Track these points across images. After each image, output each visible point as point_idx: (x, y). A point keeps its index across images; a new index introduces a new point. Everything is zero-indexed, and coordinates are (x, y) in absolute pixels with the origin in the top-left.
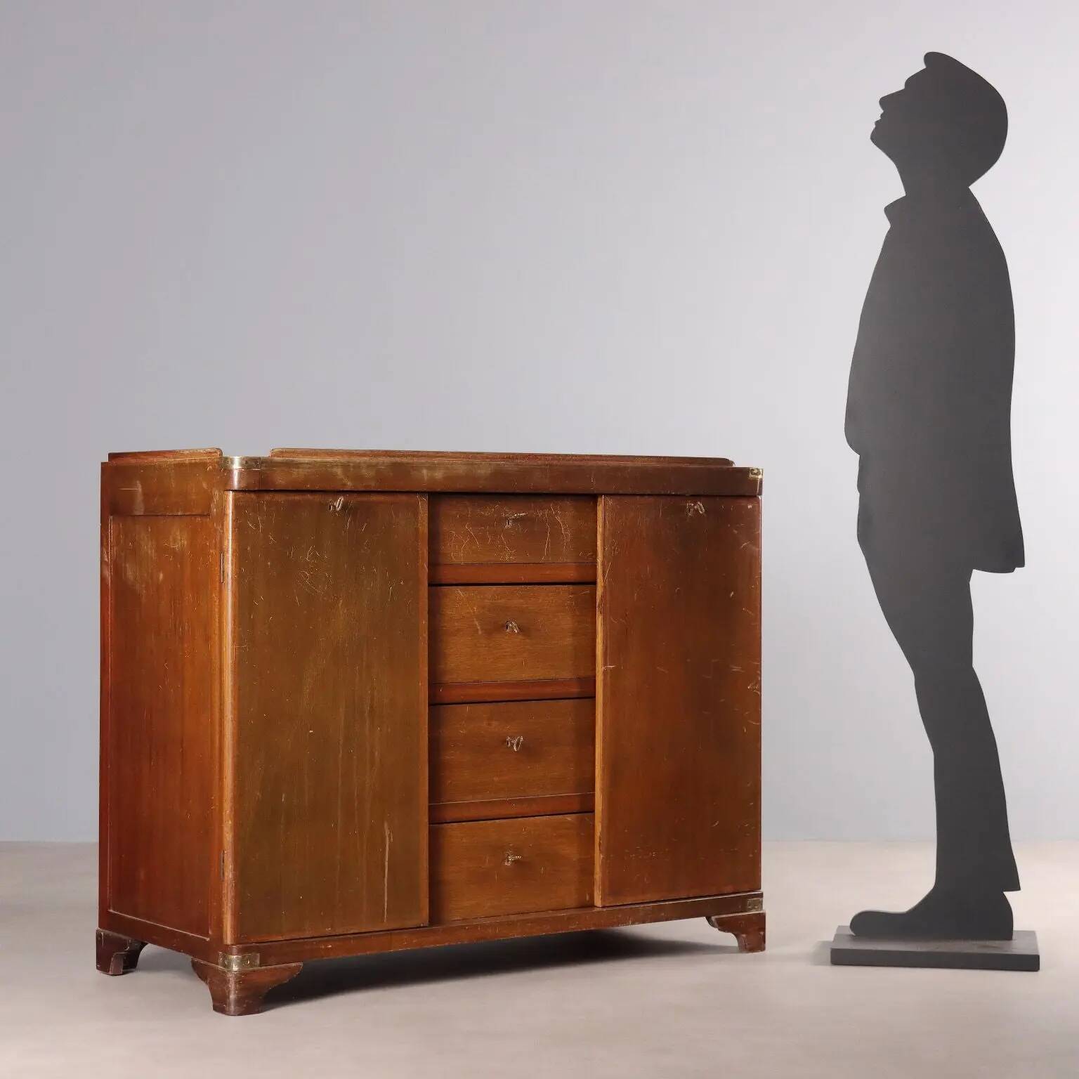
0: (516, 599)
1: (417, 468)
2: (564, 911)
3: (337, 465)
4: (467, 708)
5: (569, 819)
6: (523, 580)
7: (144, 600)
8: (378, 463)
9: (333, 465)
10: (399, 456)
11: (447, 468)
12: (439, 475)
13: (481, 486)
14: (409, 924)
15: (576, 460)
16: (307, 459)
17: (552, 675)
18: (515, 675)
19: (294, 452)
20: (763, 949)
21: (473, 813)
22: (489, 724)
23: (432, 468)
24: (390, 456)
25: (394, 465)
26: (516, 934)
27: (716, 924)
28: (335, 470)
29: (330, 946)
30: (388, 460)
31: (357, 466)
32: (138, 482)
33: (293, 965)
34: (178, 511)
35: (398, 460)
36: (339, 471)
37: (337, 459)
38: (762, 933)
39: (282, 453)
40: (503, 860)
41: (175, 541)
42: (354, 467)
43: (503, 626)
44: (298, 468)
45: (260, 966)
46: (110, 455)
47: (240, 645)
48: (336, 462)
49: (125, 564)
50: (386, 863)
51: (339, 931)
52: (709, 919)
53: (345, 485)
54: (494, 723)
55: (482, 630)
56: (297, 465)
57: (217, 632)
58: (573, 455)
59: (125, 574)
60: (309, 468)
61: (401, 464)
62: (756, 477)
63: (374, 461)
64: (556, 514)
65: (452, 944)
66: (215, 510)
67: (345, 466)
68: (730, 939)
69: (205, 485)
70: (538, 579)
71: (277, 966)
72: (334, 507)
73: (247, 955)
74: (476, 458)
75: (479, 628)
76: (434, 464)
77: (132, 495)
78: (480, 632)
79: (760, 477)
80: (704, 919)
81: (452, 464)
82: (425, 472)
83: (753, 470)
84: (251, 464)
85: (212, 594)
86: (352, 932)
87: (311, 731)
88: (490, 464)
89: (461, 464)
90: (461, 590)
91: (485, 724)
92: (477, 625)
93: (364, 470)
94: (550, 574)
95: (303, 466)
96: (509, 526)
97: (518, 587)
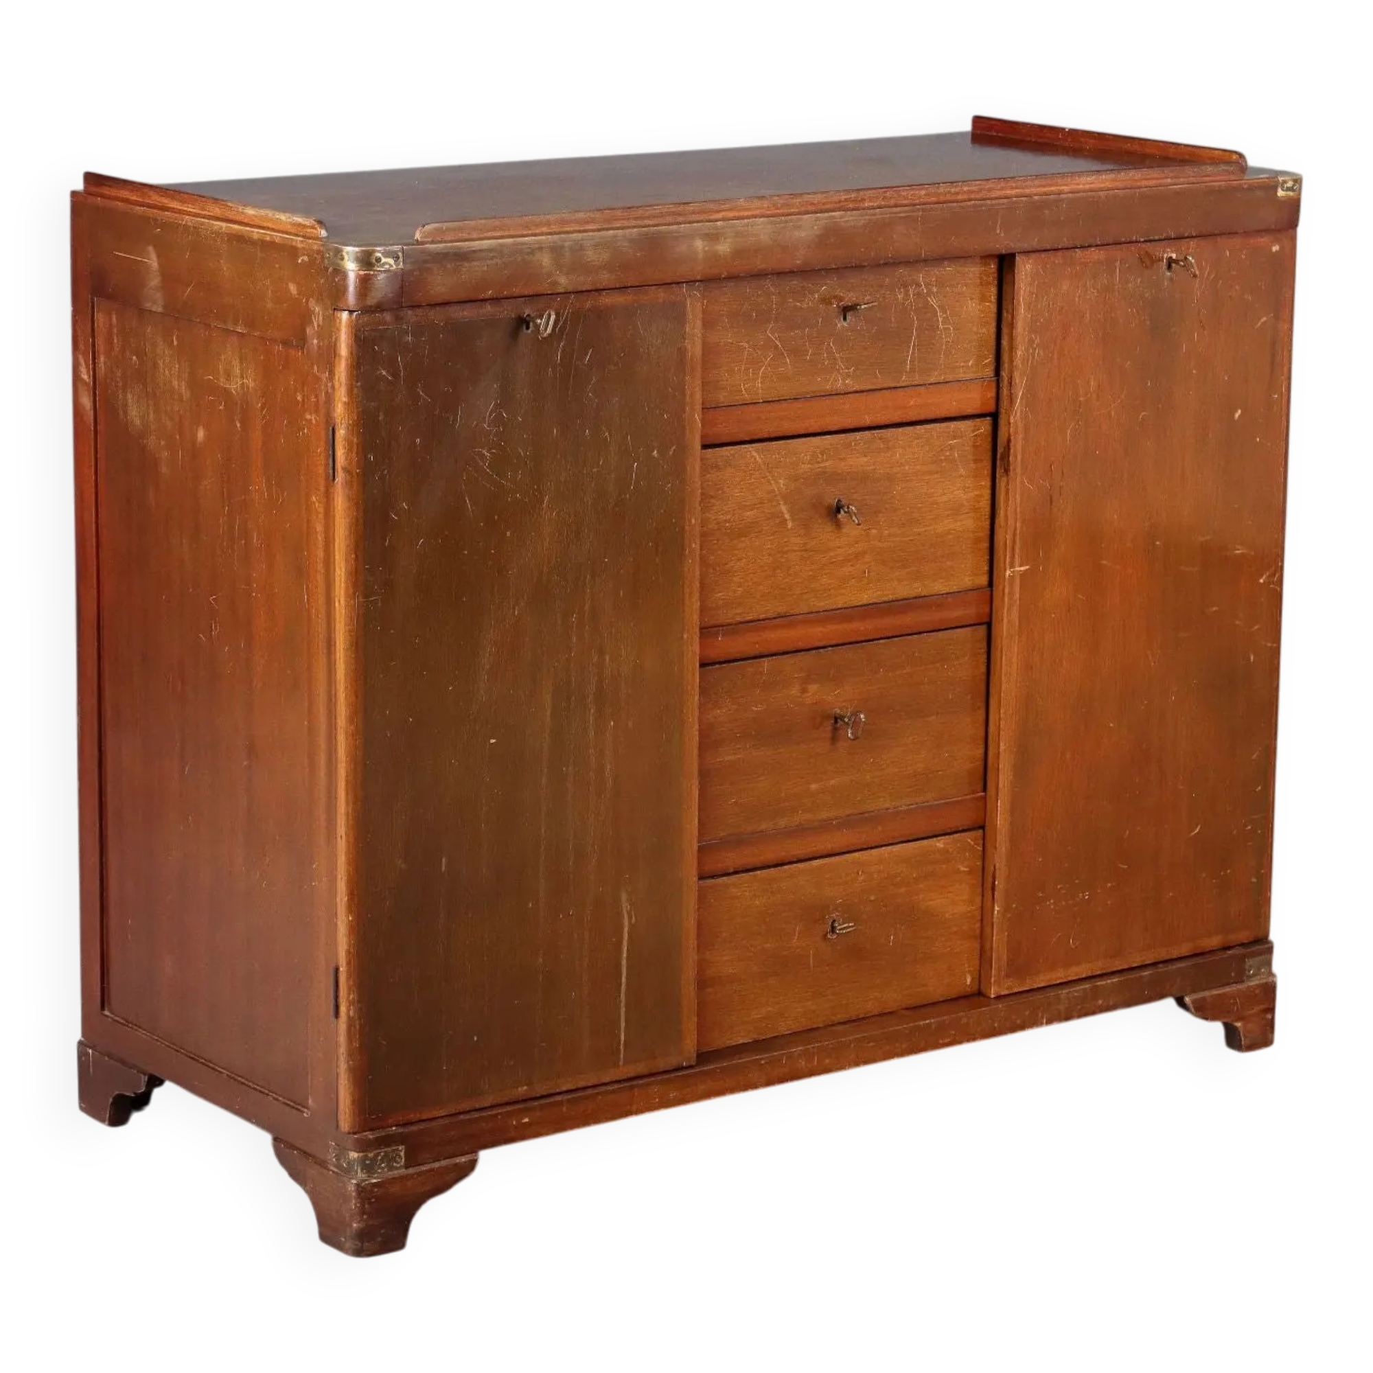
1: (686, 239)
3: (541, 249)
4: (766, 664)
5: (939, 845)
6: (867, 420)
7: (164, 469)
8: (615, 236)
9: (534, 250)
11: (739, 238)
12: (724, 248)
14: (661, 1064)
16: (485, 242)
17: (917, 589)
18: (851, 596)
20: (1270, 1044)
22: (804, 691)
23: (712, 236)
25: (645, 238)
26: (848, 1064)
28: (538, 258)
29: (526, 1120)
30: (631, 227)
31: (578, 251)
32: (151, 249)
33: (463, 1159)
34: (236, 324)
35: (650, 225)
36: (546, 260)
37: (539, 236)
38: (1270, 1016)
40: (825, 931)
41: (228, 376)
42: (572, 251)
43: (831, 509)
44: (472, 260)
45: (407, 1167)
47: (366, 596)
48: (541, 244)
49: (125, 392)
50: (624, 962)
51: (540, 1090)
53: (555, 283)
54: (813, 687)
55: (793, 520)
56: (470, 254)
57: (320, 567)
59: (125, 413)
63: (607, 230)
64: (930, 293)
66: (315, 341)
67: (558, 253)
69: (293, 288)
70: (895, 415)
71: (437, 1165)
72: (537, 327)
73: (383, 1151)
75: (787, 516)
76: (716, 228)
77: (136, 272)
78: (790, 525)
79: (1297, 193)
81: (747, 224)
82: (699, 244)
85: (308, 496)
86: (564, 1089)
87: (493, 741)
88: (818, 221)
89: (764, 223)
90: (757, 451)
91: (795, 691)
92: (785, 512)
93: (590, 253)
94: (914, 405)
95: (483, 254)
96: (845, 324)
97: (858, 435)
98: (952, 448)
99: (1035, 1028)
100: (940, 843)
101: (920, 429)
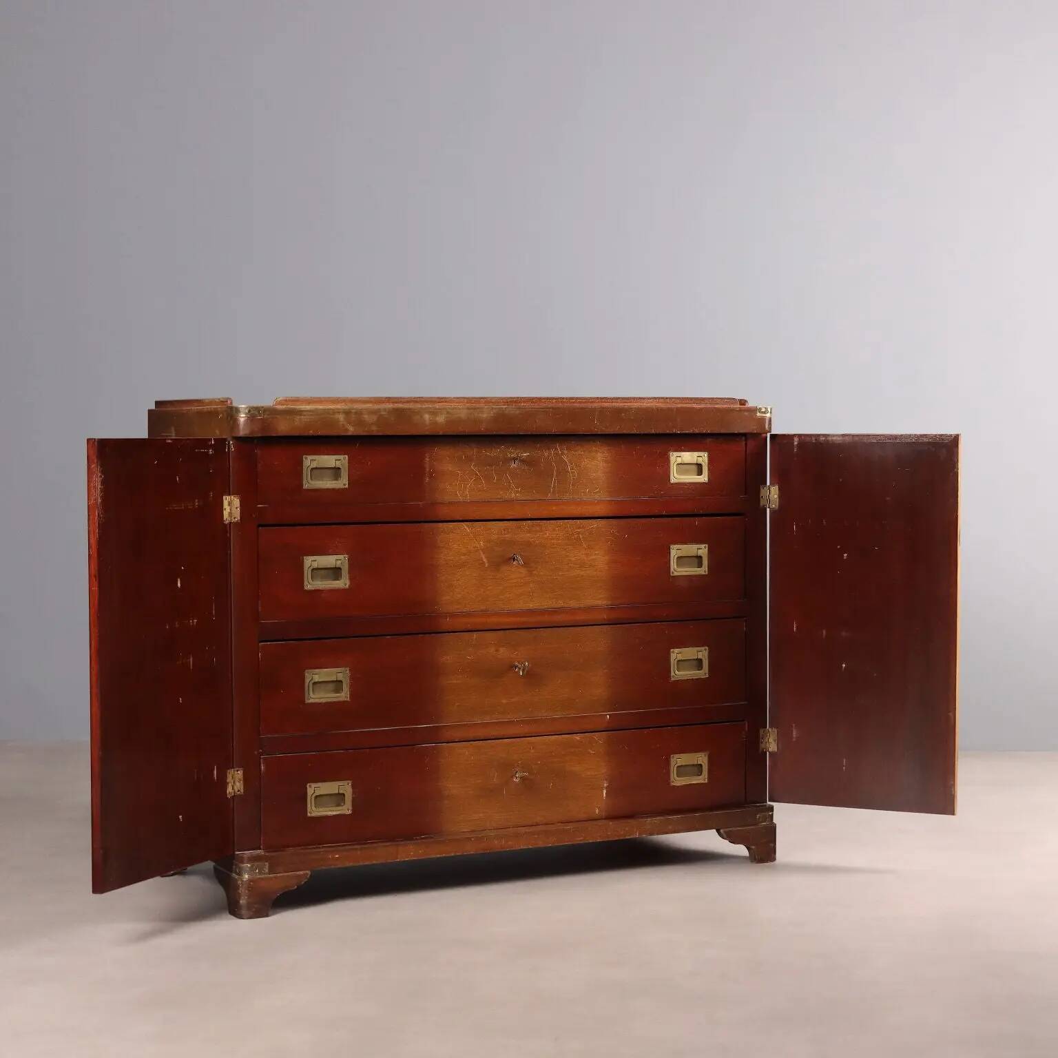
0: (524, 533)
1: (419, 413)
2: (570, 824)
3: (339, 412)
4: (475, 635)
5: (578, 738)
6: (530, 516)
8: (379, 409)
9: (335, 412)
10: (401, 402)
11: (448, 413)
12: (441, 419)
13: (482, 429)
15: (580, 402)
16: (308, 407)
17: (561, 604)
18: (522, 605)
19: (296, 400)
20: (774, 859)
21: (481, 733)
22: (497, 651)
23: (434, 413)
24: (393, 403)
25: (396, 410)
26: (522, 845)
27: (725, 836)
28: (337, 416)
29: (337, 856)
30: (390, 406)
31: (359, 413)
33: (301, 873)
35: (400, 406)
36: (341, 417)
37: (339, 406)
38: (772, 845)
39: (286, 401)
40: (512, 777)
42: (356, 413)
43: (510, 559)
44: (301, 415)
45: (269, 873)
46: (157, 403)
48: (338, 409)
52: (718, 831)
53: (347, 430)
54: (502, 650)
55: (488, 563)
56: (300, 412)
58: (577, 398)
60: (311, 415)
61: (402, 410)
62: (764, 415)
63: (376, 407)
64: (562, 454)
65: (458, 854)
67: (347, 413)
68: (741, 850)
70: (545, 514)
71: (285, 874)
73: (256, 864)
74: (479, 402)
75: (485, 561)
76: (436, 409)
78: (487, 565)
79: (768, 415)
80: (714, 831)
81: (453, 409)
82: (427, 417)
83: (760, 409)
84: (254, 413)
88: (493, 408)
89: (463, 409)
90: (468, 526)
91: (492, 650)
92: (484, 557)
93: (366, 416)
94: (555, 510)
95: (305, 413)
96: (515, 465)
97: (524, 523)
98: (579, 533)
99: (632, 837)
100: (577, 737)
101: (561, 522)
